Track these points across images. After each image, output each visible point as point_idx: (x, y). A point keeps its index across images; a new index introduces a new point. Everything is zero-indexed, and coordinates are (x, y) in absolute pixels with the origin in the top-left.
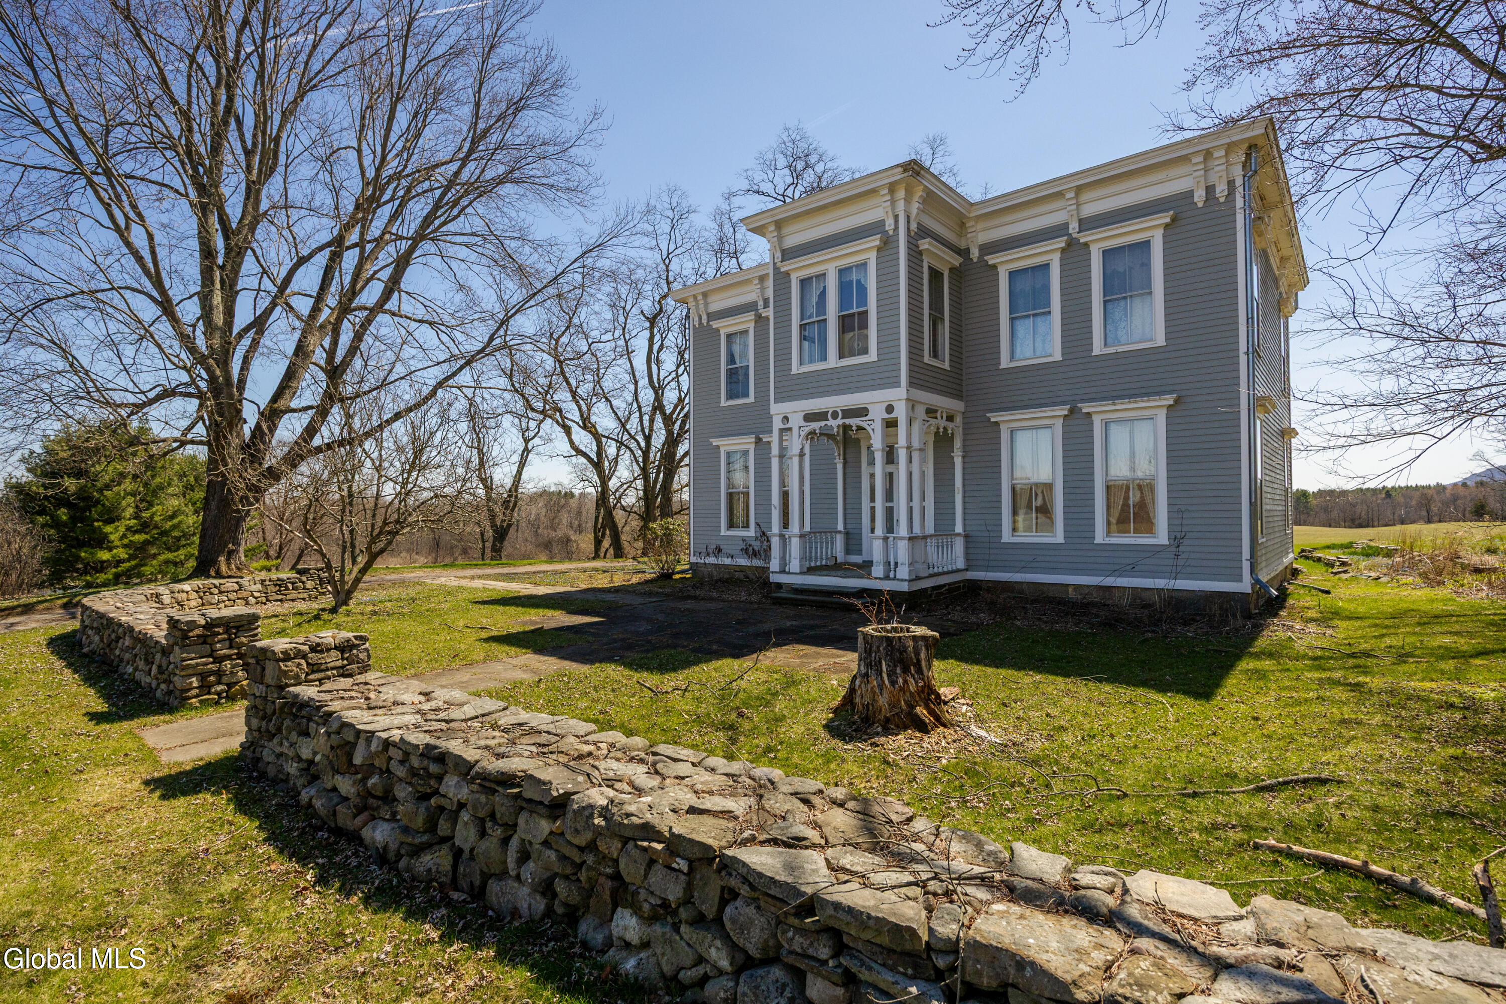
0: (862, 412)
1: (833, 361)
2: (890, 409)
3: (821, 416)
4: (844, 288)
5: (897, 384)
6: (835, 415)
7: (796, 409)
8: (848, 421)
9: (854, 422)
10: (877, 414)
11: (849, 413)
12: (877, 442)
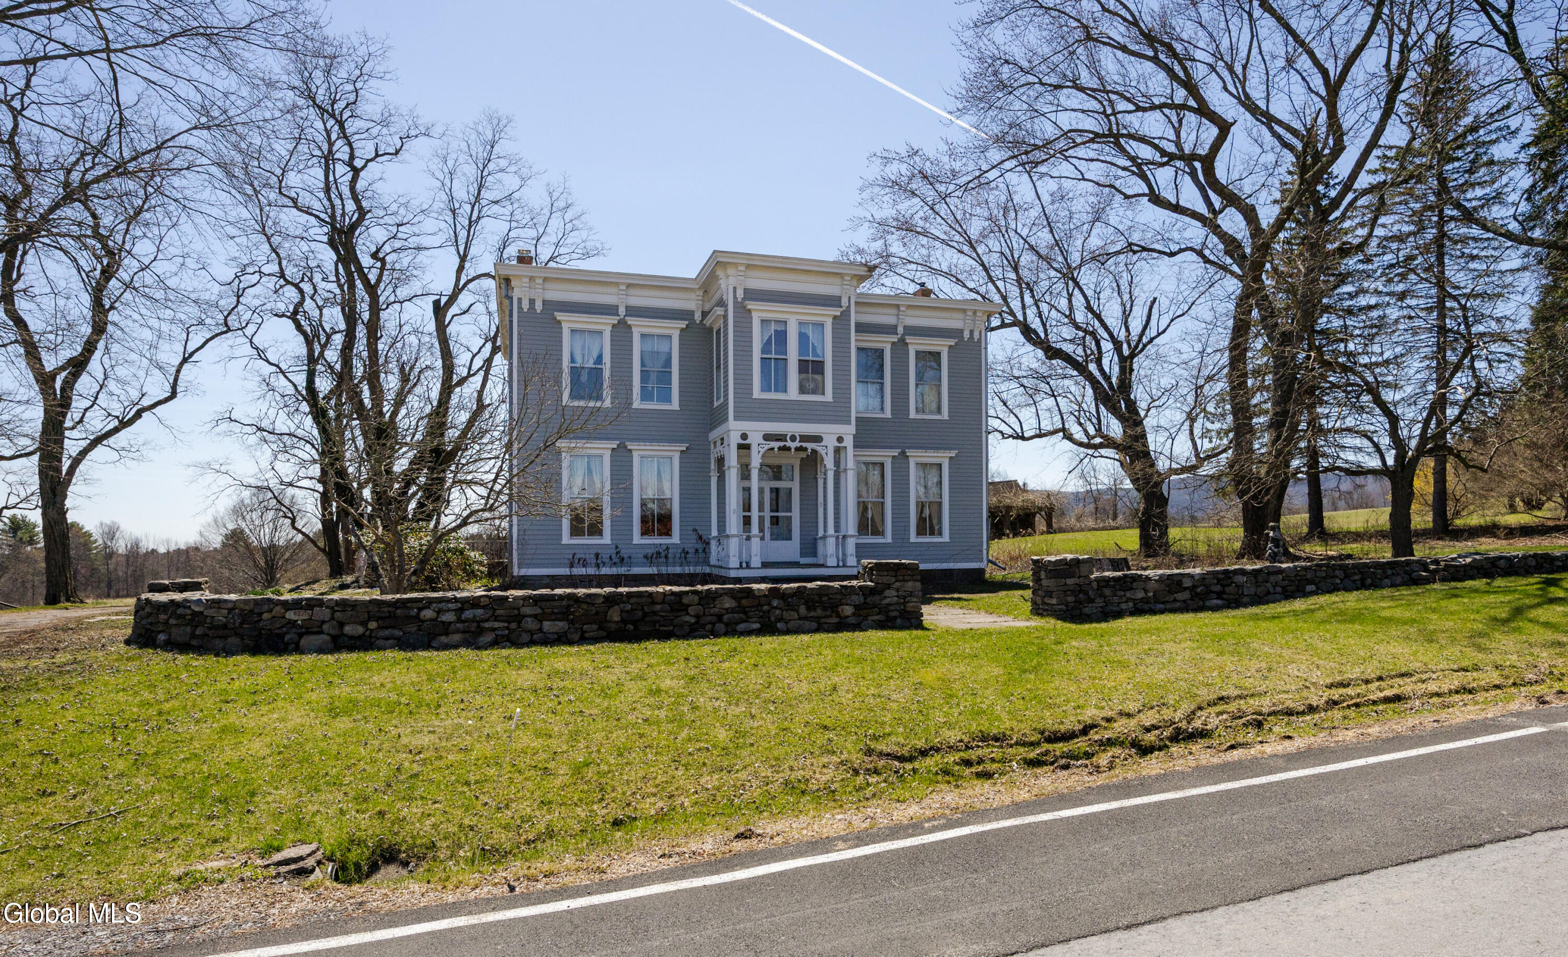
0: (817, 439)
1: (793, 393)
2: (840, 439)
3: (780, 438)
4: (803, 338)
5: (849, 423)
6: (793, 438)
7: (756, 430)
8: (804, 445)
9: (810, 446)
10: (830, 442)
11: (805, 438)
12: (829, 462)
